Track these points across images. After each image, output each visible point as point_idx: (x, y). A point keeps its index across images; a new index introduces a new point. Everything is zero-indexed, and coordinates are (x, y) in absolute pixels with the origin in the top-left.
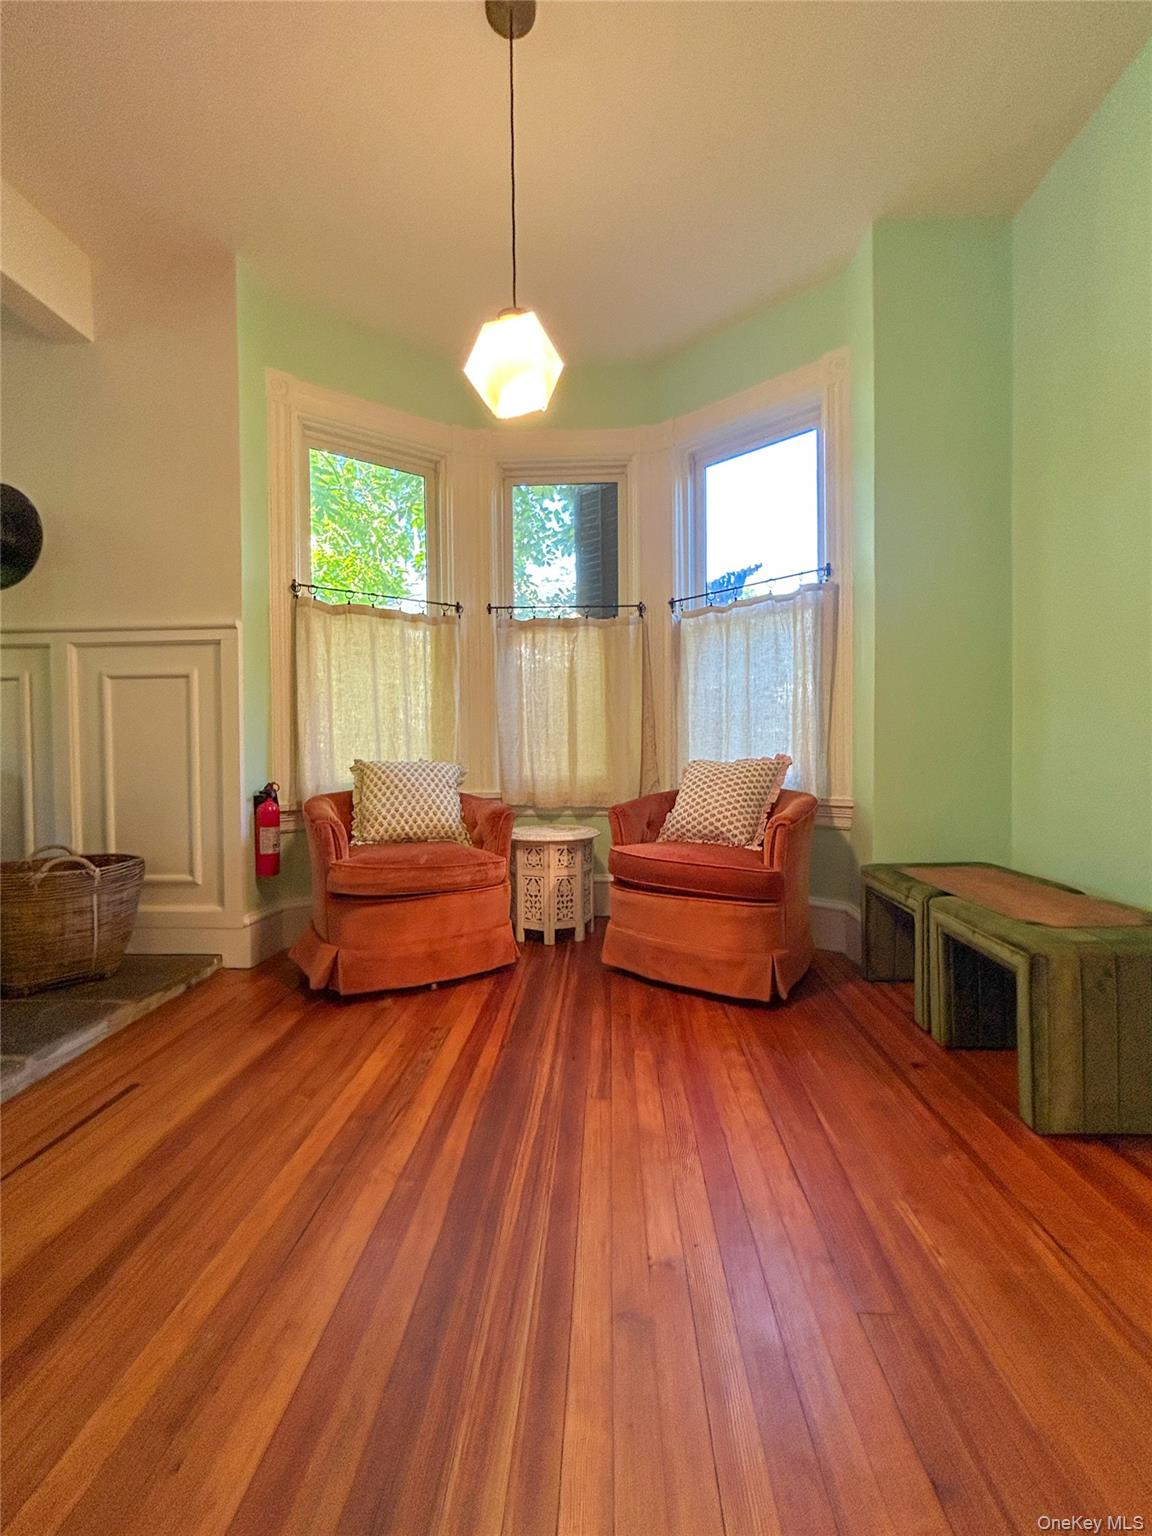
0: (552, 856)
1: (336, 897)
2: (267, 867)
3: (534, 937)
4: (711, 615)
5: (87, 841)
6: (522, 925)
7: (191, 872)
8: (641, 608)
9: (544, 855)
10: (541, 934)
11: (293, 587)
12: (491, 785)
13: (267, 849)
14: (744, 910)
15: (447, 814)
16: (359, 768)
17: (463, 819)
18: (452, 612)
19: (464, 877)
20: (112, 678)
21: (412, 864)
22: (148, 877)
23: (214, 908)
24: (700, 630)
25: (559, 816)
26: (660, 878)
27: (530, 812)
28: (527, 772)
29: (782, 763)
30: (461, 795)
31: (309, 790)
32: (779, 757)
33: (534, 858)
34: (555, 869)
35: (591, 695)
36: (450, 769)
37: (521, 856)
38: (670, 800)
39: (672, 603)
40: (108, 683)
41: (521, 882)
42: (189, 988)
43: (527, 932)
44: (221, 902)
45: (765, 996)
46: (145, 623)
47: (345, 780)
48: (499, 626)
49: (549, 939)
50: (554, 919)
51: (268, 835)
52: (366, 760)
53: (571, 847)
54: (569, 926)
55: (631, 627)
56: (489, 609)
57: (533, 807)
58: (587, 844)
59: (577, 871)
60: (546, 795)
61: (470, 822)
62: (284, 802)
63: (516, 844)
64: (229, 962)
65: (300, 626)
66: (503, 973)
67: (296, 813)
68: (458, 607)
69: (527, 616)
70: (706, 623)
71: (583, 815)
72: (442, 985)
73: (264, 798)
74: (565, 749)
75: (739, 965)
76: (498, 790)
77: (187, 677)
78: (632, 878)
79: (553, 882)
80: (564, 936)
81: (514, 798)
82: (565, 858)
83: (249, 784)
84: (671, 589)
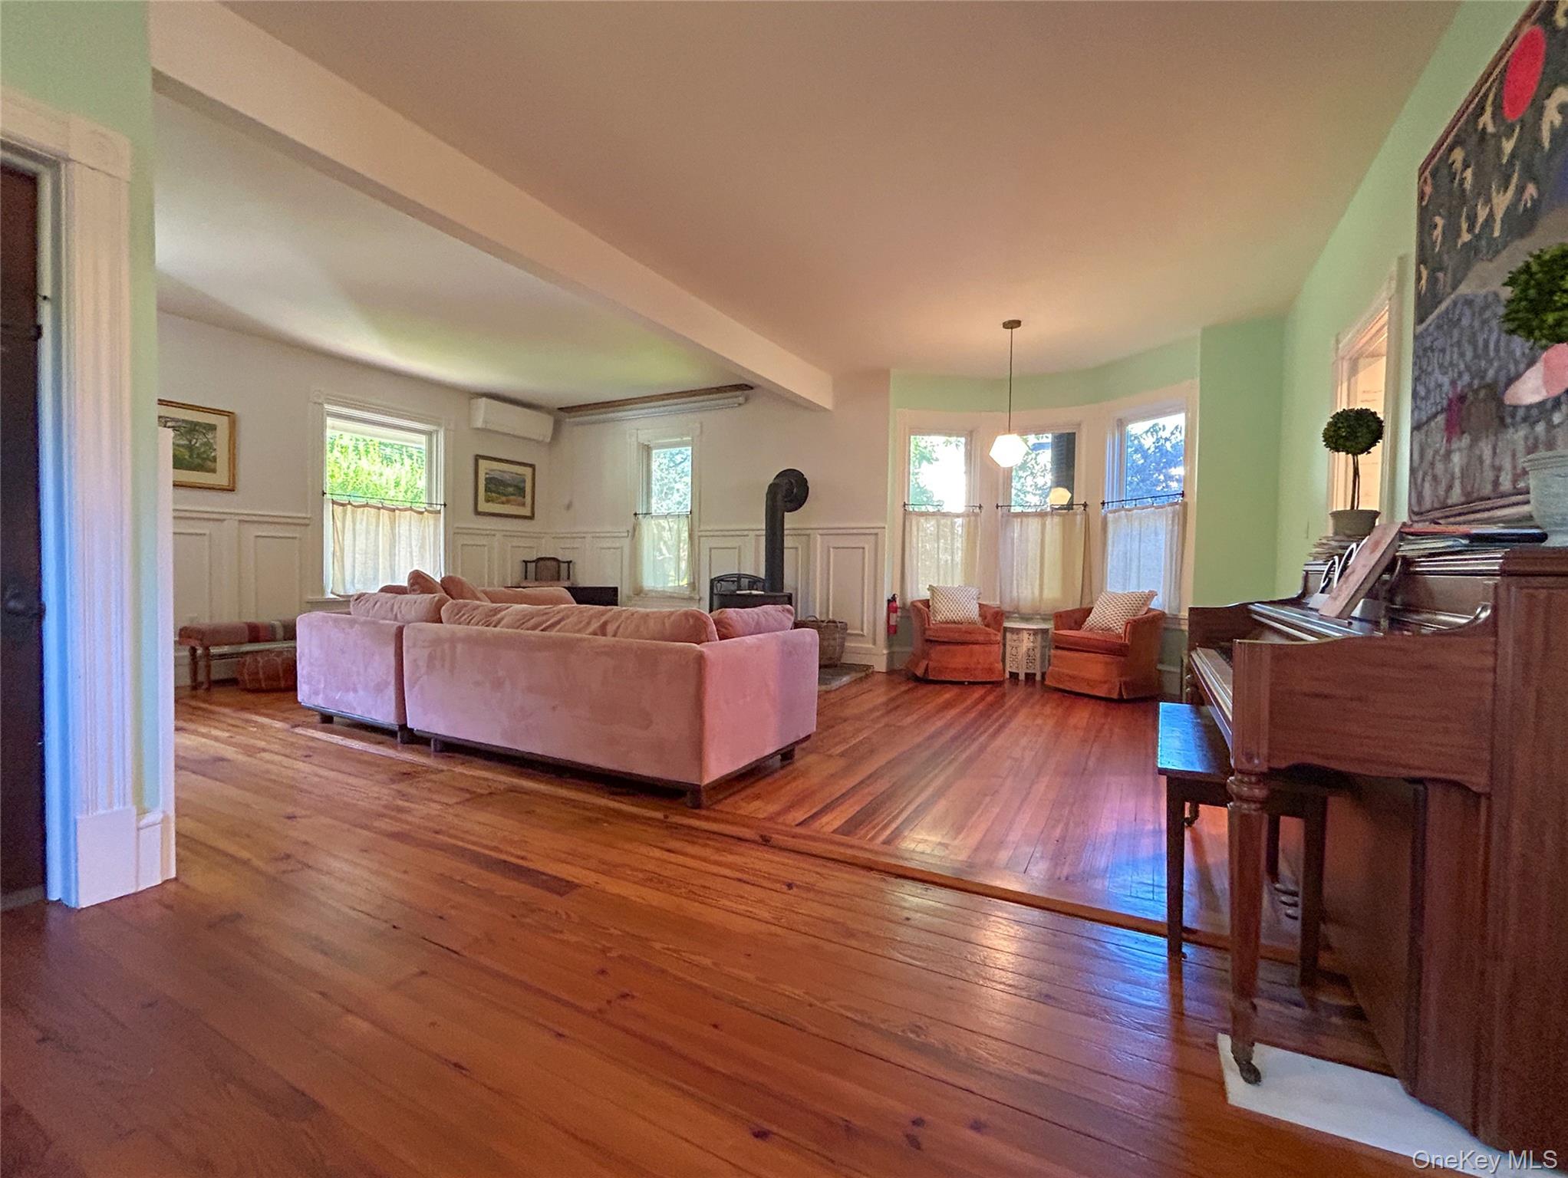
0: (1025, 635)
1: (927, 641)
2: (892, 630)
3: (1014, 676)
4: (1123, 512)
5: (821, 614)
6: (1008, 669)
7: (862, 630)
8: (1085, 505)
9: (1021, 635)
10: (1018, 674)
11: (905, 505)
12: (994, 600)
13: (892, 623)
14: (1107, 658)
15: (973, 612)
16: (931, 589)
17: (980, 615)
18: (977, 510)
19: (981, 638)
20: (834, 548)
21: (959, 631)
22: (849, 631)
23: (871, 646)
24: (1116, 521)
25: (1032, 619)
26: (1076, 644)
27: (1016, 615)
28: (1015, 594)
29: (1152, 595)
30: (979, 604)
31: (909, 599)
32: (1150, 591)
33: (1015, 637)
34: (1026, 643)
35: (1053, 552)
36: (974, 591)
37: (1008, 635)
38: (1089, 611)
39: (1103, 503)
40: (831, 550)
41: (1008, 648)
42: (867, 675)
43: (1010, 673)
44: (874, 643)
45: (1115, 696)
46: (841, 526)
47: (925, 594)
48: (1002, 516)
49: (1022, 677)
50: (1024, 667)
51: (893, 616)
52: (935, 585)
53: (1036, 632)
54: (1033, 672)
55: (1078, 517)
56: (997, 507)
57: (1018, 613)
58: (1045, 632)
59: (1038, 644)
60: (1026, 607)
61: (983, 616)
62: (898, 603)
63: (1006, 629)
64: (877, 669)
65: (907, 524)
66: (997, 684)
67: (904, 608)
68: (980, 507)
69: (1018, 509)
70: (1120, 517)
71: (1045, 619)
72: (970, 683)
73: (892, 601)
74: (1038, 582)
75: (1105, 682)
76: (998, 603)
77: (863, 548)
78: (1061, 645)
79: (1025, 649)
80: (1030, 677)
81: (1006, 608)
82: (1032, 638)
83: (887, 596)
84: (1103, 497)
